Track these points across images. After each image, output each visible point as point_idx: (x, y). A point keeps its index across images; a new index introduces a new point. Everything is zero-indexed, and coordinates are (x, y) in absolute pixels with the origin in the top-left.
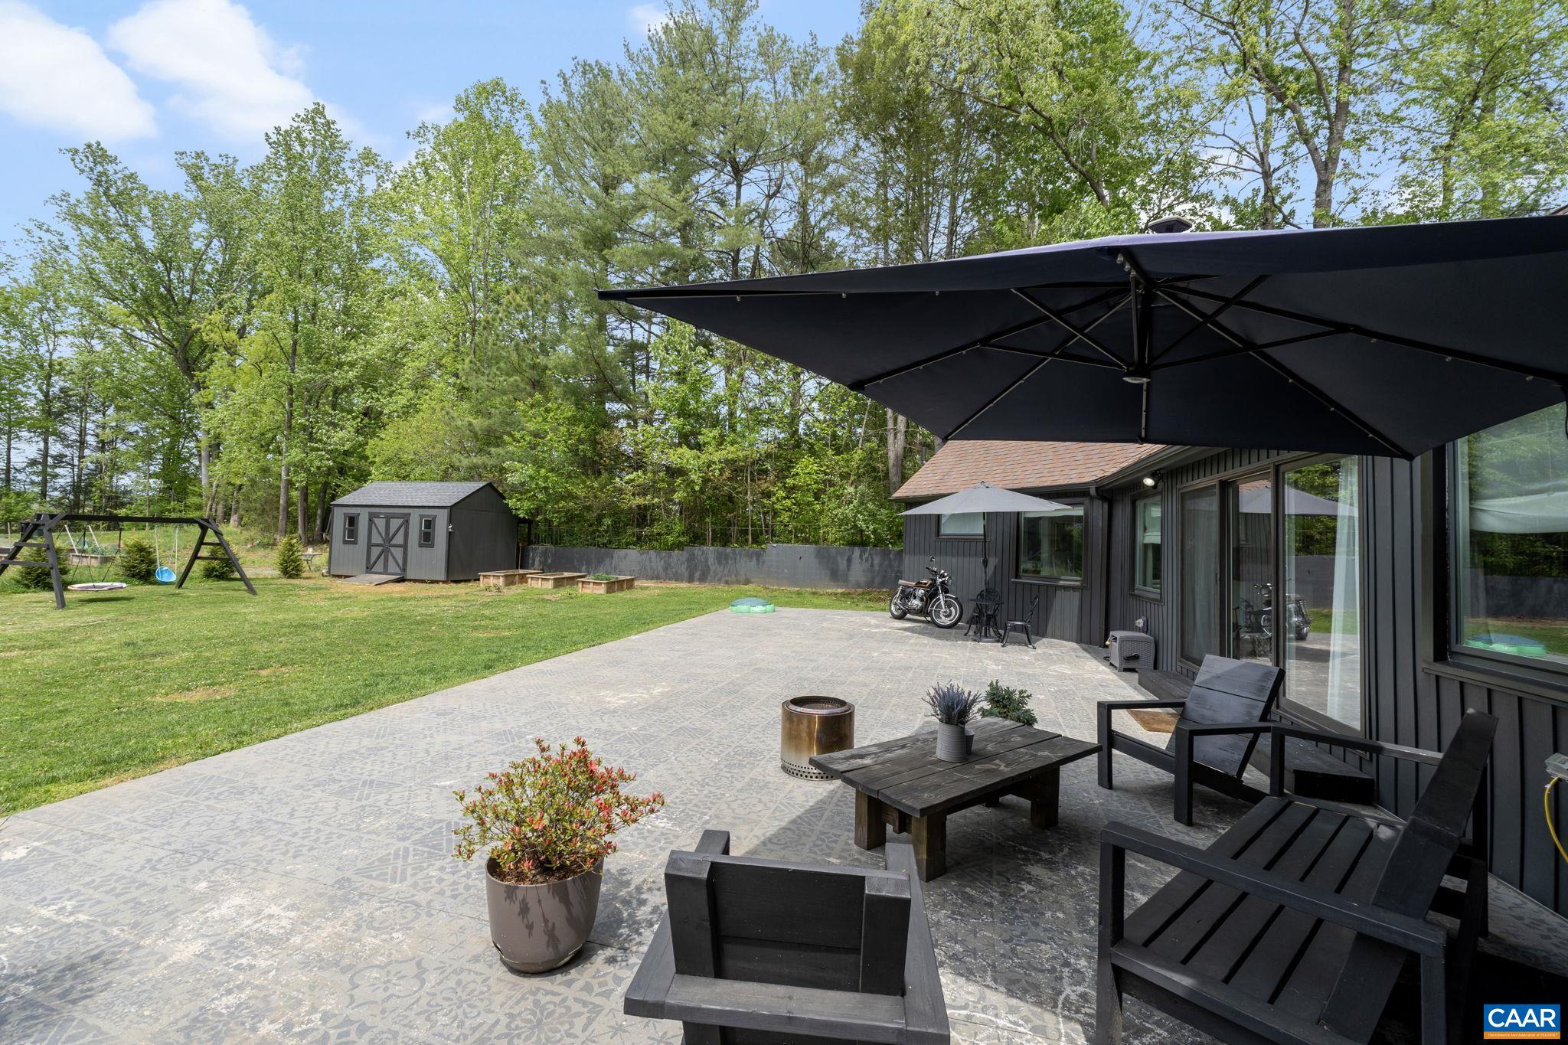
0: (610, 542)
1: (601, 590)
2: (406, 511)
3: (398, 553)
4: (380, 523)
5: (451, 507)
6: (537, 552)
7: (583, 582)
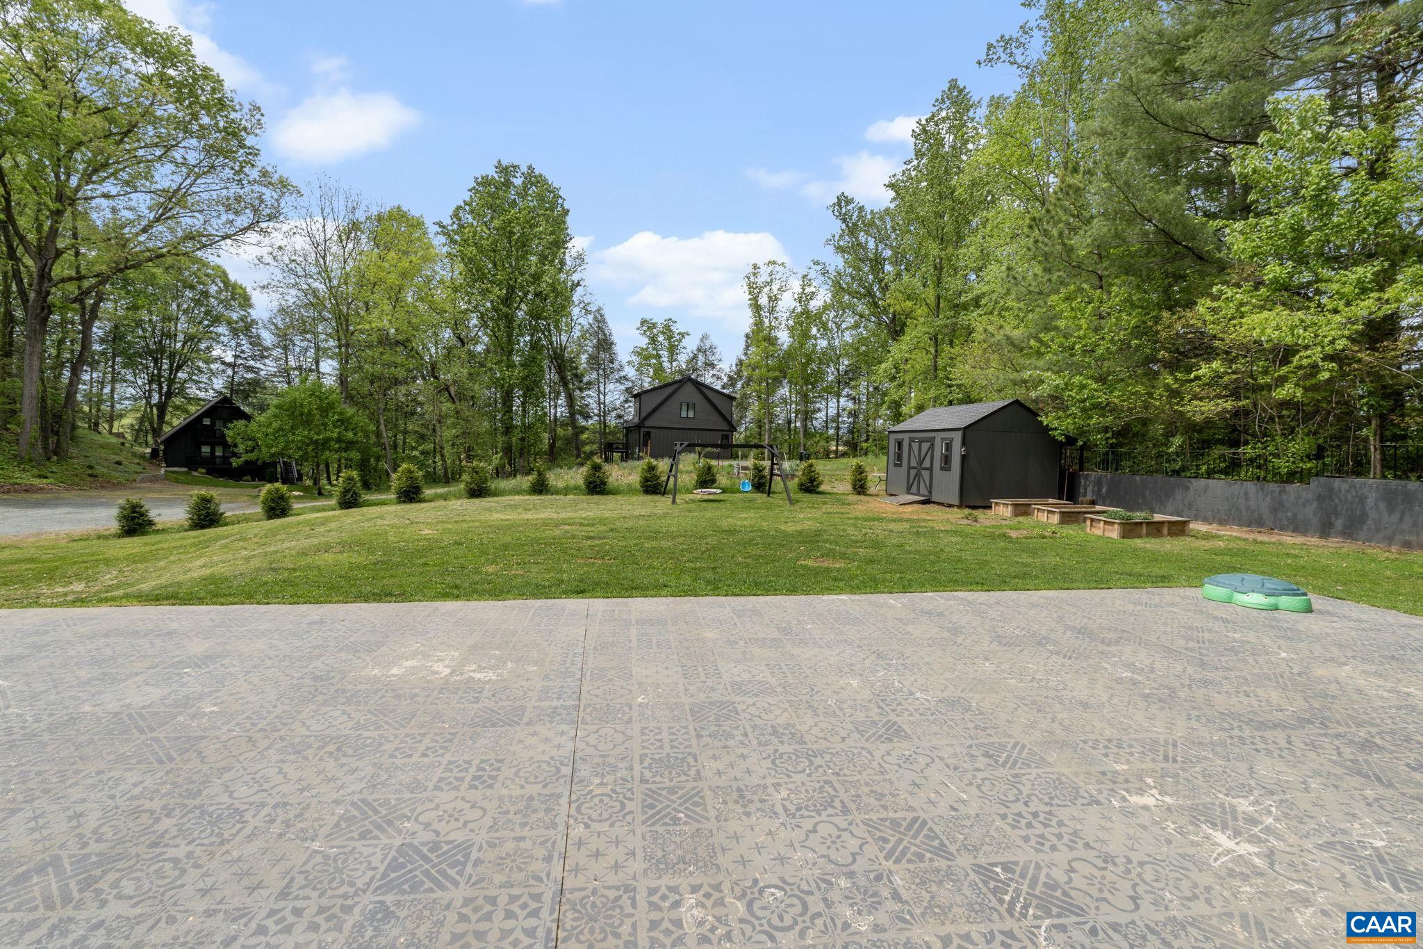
0: (1184, 469)
1: (1114, 533)
2: (932, 435)
3: (925, 474)
4: (915, 446)
5: (965, 429)
6: (1091, 478)
7: (1092, 520)
